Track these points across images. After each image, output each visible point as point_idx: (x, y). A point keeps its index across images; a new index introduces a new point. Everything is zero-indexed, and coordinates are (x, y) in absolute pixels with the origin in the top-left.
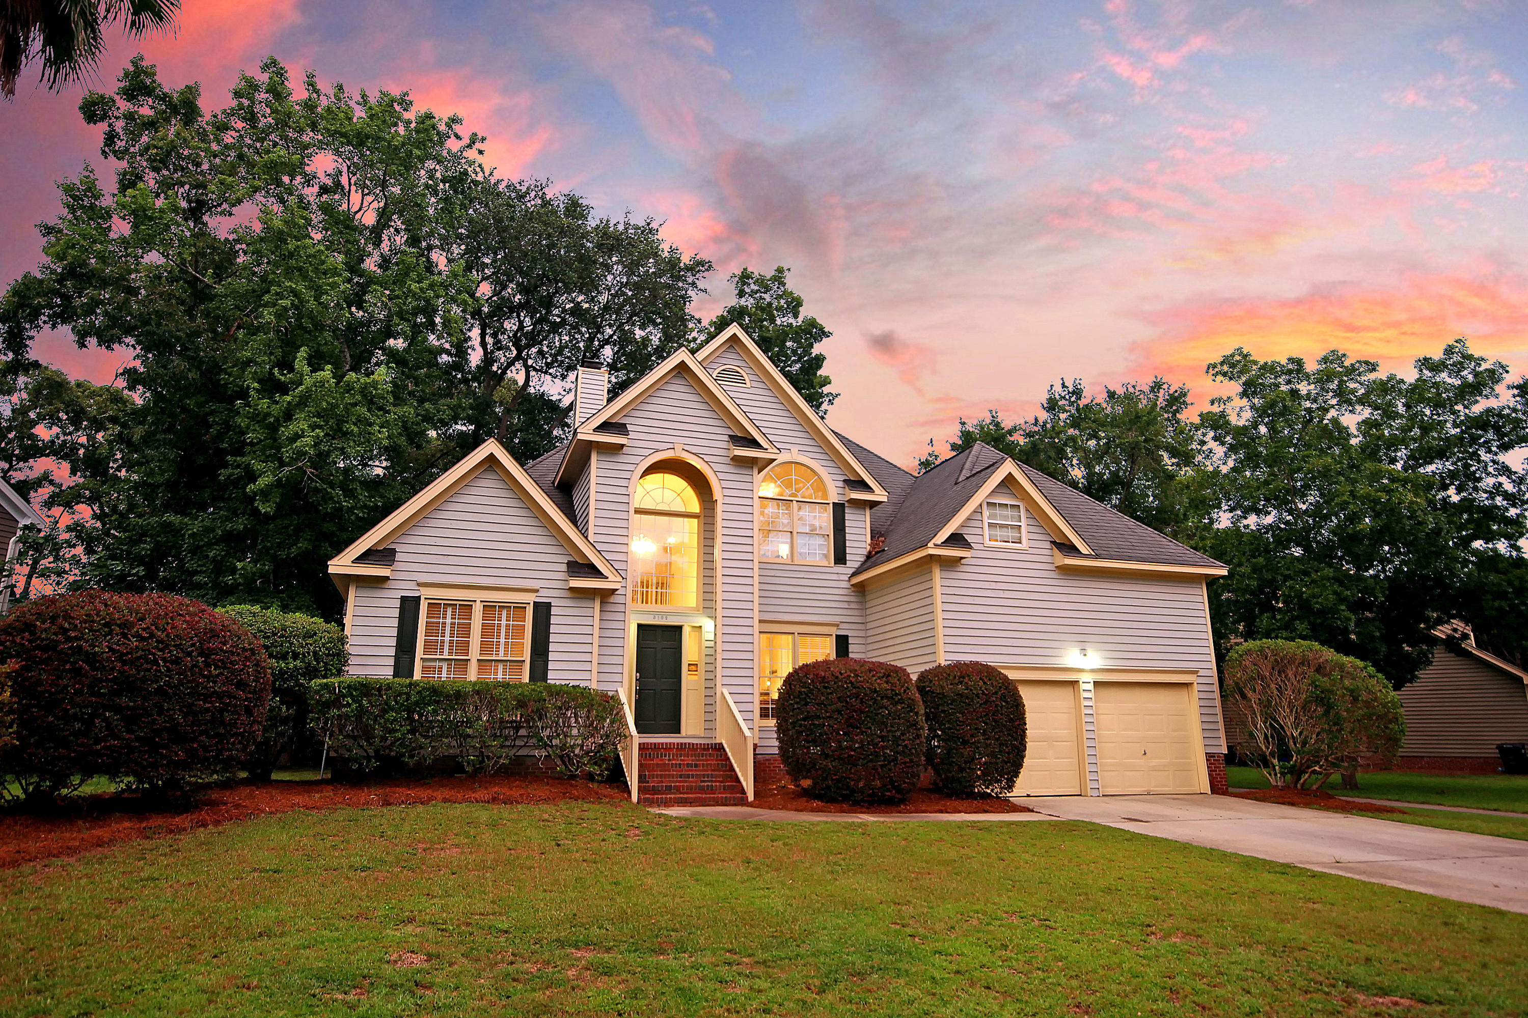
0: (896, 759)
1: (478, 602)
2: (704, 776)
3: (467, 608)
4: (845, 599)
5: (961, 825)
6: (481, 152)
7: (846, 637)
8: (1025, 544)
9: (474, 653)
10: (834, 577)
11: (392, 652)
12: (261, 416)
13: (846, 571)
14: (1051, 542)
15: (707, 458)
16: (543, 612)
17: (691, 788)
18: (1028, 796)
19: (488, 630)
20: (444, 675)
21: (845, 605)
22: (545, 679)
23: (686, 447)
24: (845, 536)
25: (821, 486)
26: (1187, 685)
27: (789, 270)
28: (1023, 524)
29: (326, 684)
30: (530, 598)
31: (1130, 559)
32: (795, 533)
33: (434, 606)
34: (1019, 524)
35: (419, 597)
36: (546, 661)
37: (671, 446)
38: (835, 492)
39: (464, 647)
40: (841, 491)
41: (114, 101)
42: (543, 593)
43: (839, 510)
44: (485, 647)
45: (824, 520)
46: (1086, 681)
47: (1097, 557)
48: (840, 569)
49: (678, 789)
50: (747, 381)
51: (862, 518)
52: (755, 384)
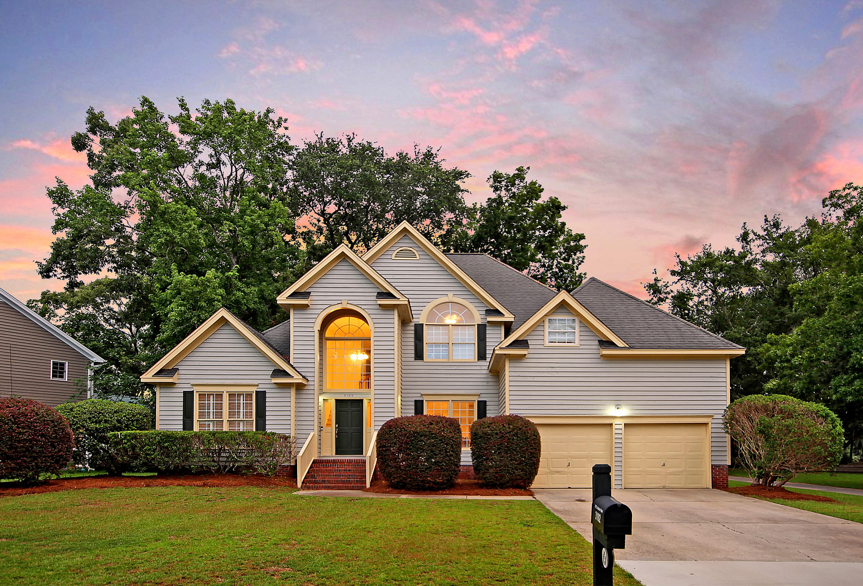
0: (431, 467)
1: (225, 392)
2: (349, 475)
3: (219, 396)
4: (485, 380)
5: (458, 501)
6: (286, 128)
7: (485, 402)
8: (577, 343)
9: (226, 417)
10: (478, 368)
11: (181, 418)
12: (164, 301)
13: (485, 364)
14: (599, 341)
15: (363, 307)
16: (261, 396)
17: (337, 481)
18: (569, 488)
19: (231, 406)
20: (211, 428)
21: (485, 384)
22: (264, 429)
23: (349, 302)
24: (486, 344)
25: (470, 315)
26: (706, 424)
27: (528, 168)
28: (577, 330)
29: (114, 434)
30: (254, 389)
31: (659, 348)
32: (451, 344)
33: (202, 396)
34: (574, 331)
35: (193, 391)
36: (265, 420)
37: (340, 302)
38: (478, 318)
39: (219, 414)
40: (484, 317)
41: (87, 136)
42: (260, 386)
43: (482, 330)
44: (231, 414)
45: (472, 335)
46: (618, 424)
47: (631, 348)
48: (482, 363)
49: (329, 482)
50: (417, 256)
51: (499, 332)
52: (422, 257)
